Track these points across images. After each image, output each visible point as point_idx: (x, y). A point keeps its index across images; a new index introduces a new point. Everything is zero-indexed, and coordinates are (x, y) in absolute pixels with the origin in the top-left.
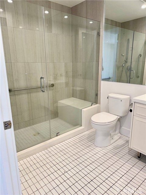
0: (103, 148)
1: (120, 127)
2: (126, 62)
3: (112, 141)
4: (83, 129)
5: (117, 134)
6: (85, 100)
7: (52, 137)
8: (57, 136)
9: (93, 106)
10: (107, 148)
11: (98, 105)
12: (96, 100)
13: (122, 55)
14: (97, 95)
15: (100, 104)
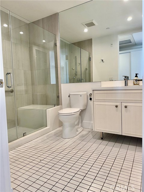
0: (71, 138)
1: (82, 121)
2: (76, 75)
3: (78, 133)
4: (49, 128)
5: (80, 128)
6: (46, 105)
7: (18, 138)
8: (24, 136)
9: (56, 107)
10: (74, 138)
11: (60, 106)
12: (58, 102)
13: (72, 69)
14: (58, 97)
15: (62, 105)
